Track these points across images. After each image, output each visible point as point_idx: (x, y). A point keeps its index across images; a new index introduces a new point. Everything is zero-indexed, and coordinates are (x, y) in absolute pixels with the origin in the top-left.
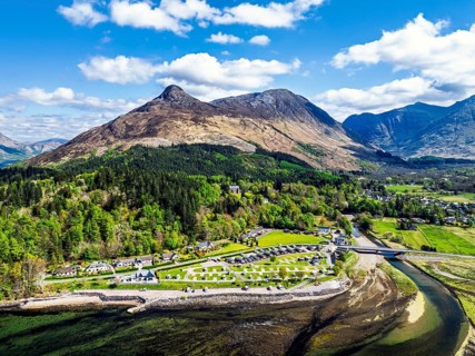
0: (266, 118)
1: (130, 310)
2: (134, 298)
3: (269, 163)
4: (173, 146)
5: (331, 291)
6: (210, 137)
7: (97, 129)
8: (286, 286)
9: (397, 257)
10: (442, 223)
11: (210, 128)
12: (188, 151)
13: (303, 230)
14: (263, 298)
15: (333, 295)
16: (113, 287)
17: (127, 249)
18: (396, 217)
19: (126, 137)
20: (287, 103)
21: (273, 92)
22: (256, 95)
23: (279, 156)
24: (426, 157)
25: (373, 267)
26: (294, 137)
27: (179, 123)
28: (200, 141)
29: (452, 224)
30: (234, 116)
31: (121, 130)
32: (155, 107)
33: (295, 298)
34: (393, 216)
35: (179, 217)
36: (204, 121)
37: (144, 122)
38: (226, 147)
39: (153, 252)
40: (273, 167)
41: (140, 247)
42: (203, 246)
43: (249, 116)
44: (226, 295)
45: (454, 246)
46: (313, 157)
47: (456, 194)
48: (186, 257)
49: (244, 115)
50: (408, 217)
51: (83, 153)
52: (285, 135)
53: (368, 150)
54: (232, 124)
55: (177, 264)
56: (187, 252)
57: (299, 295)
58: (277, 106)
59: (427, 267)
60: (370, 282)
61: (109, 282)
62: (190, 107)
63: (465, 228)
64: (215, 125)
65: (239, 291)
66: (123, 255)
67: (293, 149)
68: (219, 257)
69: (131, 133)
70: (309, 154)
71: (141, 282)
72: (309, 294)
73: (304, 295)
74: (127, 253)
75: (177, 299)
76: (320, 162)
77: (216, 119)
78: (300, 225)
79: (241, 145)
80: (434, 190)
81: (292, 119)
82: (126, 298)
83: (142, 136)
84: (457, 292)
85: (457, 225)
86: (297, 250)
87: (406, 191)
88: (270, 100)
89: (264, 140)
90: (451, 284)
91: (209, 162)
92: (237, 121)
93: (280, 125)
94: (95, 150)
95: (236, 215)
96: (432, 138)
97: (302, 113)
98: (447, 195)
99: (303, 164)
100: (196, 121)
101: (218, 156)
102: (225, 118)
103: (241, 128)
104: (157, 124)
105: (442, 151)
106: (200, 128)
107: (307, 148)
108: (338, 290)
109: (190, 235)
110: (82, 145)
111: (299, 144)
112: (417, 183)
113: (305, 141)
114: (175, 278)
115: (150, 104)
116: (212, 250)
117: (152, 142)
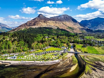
0: (61, 21)
1: (6, 66)
2: (9, 63)
3: (60, 31)
4: (38, 28)
5: (55, 62)
6: (47, 26)
7: (24, 24)
8: (45, 61)
9: (78, 54)
10: (93, 46)
11: (47, 23)
12: (40, 29)
13: (58, 47)
14: (38, 64)
15: (55, 63)
16: (6, 60)
17: (13, 51)
18: (83, 44)
19: (29, 26)
20: (66, 18)
21: (63, 15)
22: (60, 16)
23: (62, 30)
24: (99, 30)
25: (70, 56)
26: (68, 25)
27: (41, 22)
28: (45, 27)
29: (96, 46)
30: (54, 21)
31: (28, 24)
32: (36, 19)
33: (46, 64)
34: (82, 44)
35: (28, 44)
36: (47, 22)
37: (33, 22)
38: (50, 28)
39: (20, 52)
40: (60, 32)
41: (17, 51)
42: (32, 51)
43: (57, 21)
44: (29, 63)
45: (93, 51)
46: (71, 30)
47: (101, 39)
48: (27, 53)
49: (56, 20)
50: (86, 44)
51: (19, 29)
52: (65, 25)
53: (85, 28)
54: (53, 23)
55: (24, 55)
56: (27, 52)
57: (47, 63)
58: (64, 18)
59: (83, 57)
60: (67, 60)
61: (5, 59)
62: (44, 19)
63: (98, 47)
64: (49, 23)
65: (33, 62)
66: (12, 52)
67: (67, 28)
68: (34, 53)
69: (30, 25)
70: (70, 29)
71: (13, 59)
72: (49, 63)
73: (48, 63)
74: (13, 52)
75: (18, 63)
76: (73, 31)
77: (50, 21)
78: (58, 46)
79: (54, 27)
80: (96, 38)
81: (67, 21)
82: (7, 63)
83: (33, 25)
84: (87, 64)
85: (97, 46)
86: (54, 52)
87: (89, 38)
88: (63, 17)
89: (60, 26)
90: (86, 62)
91: (45, 31)
92: (54, 22)
93: (64, 23)
94: (22, 29)
95: (43, 43)
96: (101, 26)
97: (70, 20)
98: (99, 39)
99: (68, 31)
100: (44, 22)
101: (47, 30)
102: (52, 21)
103: (55, 24)
104: (36, 23)
105: (103, 29)
106: (45, 24)
107: (70, 28)
108: (57, 62)
109: (30, 48)
110: (20, 28)
111: (68, 27)
112: (93, 36)
113: (70, 26)
114: (21, 58)
115: (35, 18)
116: (34, 51)
117: (34, 27)
